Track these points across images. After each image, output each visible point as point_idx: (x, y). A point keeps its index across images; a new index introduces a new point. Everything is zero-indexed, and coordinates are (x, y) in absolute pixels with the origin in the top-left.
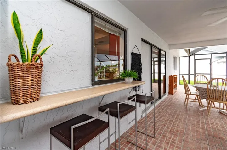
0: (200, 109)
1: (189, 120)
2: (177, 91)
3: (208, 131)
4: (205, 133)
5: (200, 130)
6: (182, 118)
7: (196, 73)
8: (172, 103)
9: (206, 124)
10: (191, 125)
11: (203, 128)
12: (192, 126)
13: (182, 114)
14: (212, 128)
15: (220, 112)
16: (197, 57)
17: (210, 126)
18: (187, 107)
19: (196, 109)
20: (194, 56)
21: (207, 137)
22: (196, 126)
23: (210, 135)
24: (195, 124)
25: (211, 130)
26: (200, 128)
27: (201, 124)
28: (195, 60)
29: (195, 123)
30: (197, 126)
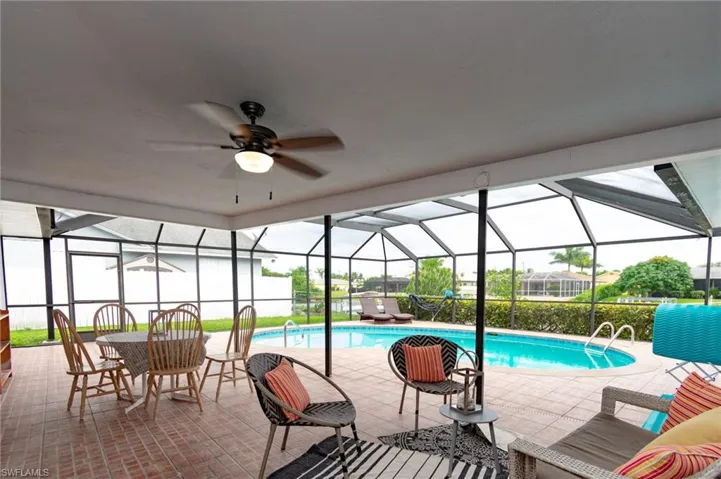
0: (127, 411)
1: (111, 456)
2: (11, 376)
3: (172, 458)
4: (170, 469)
5: (157, 467)
6: (85, 463)
7: (76, 299)
8: (14, 430)
9: (161, 442)
10: (125, 468)
11: (160, 459)
12: (129, 469)
13: (79, 449)
14: (179, 446)
15: (173, 399)
16: (74, 245)
17: (170, 443)
18: (85, 418)
19: (114, 414)
20: (63, 240)
21: (179, 474)
22: (140, 464)
23: (182, 466)
24: (134, 458)
25: (178, 451)
26: (153, 462)
27: (150, 449)
28: (69, 254)
29: (134, 454)
30: (142, 461)
